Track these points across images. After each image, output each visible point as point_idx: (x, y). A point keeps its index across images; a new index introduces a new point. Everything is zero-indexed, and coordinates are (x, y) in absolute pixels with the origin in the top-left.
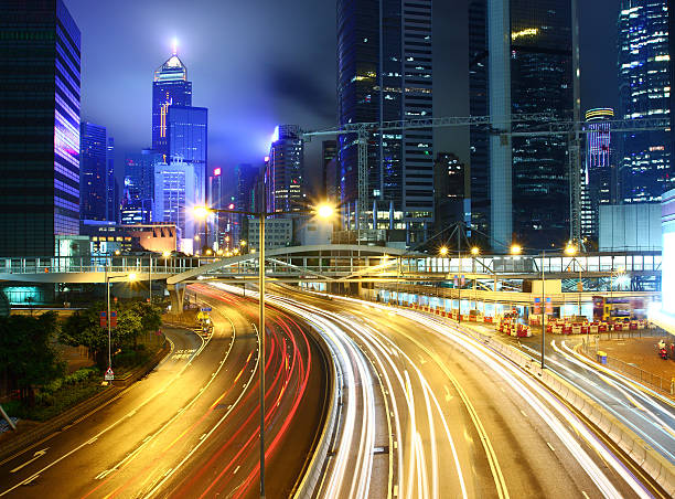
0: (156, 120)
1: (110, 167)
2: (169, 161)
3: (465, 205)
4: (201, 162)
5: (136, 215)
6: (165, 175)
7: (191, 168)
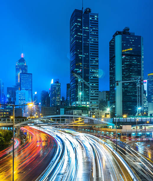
0: (17, 77)
1: (3, 91)
2: (21, 89)
3: (108, 103)
4: (30, 90)
5: (10, 106)
6: (19, 94)
7: (27, 91)
